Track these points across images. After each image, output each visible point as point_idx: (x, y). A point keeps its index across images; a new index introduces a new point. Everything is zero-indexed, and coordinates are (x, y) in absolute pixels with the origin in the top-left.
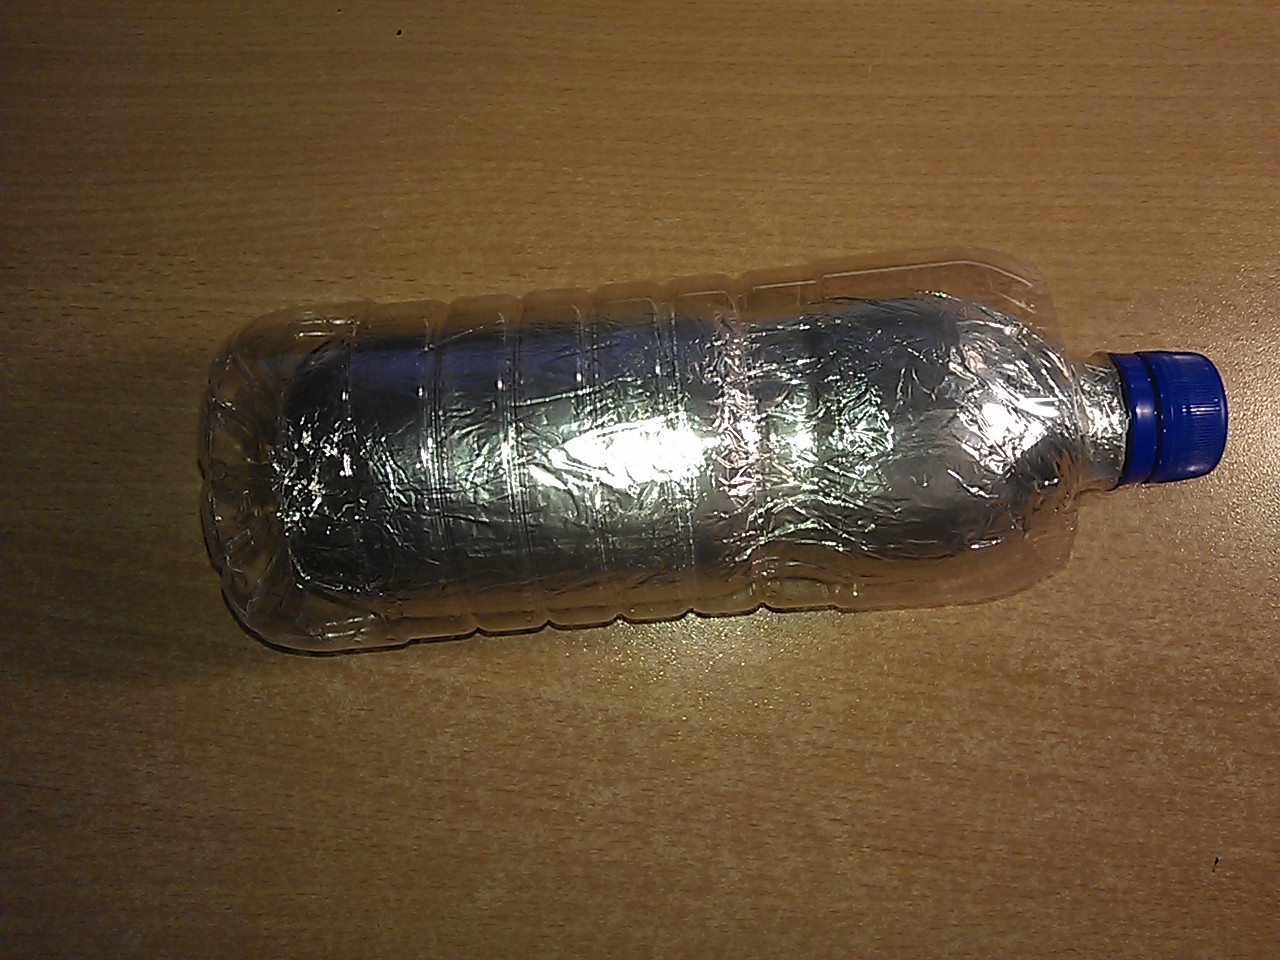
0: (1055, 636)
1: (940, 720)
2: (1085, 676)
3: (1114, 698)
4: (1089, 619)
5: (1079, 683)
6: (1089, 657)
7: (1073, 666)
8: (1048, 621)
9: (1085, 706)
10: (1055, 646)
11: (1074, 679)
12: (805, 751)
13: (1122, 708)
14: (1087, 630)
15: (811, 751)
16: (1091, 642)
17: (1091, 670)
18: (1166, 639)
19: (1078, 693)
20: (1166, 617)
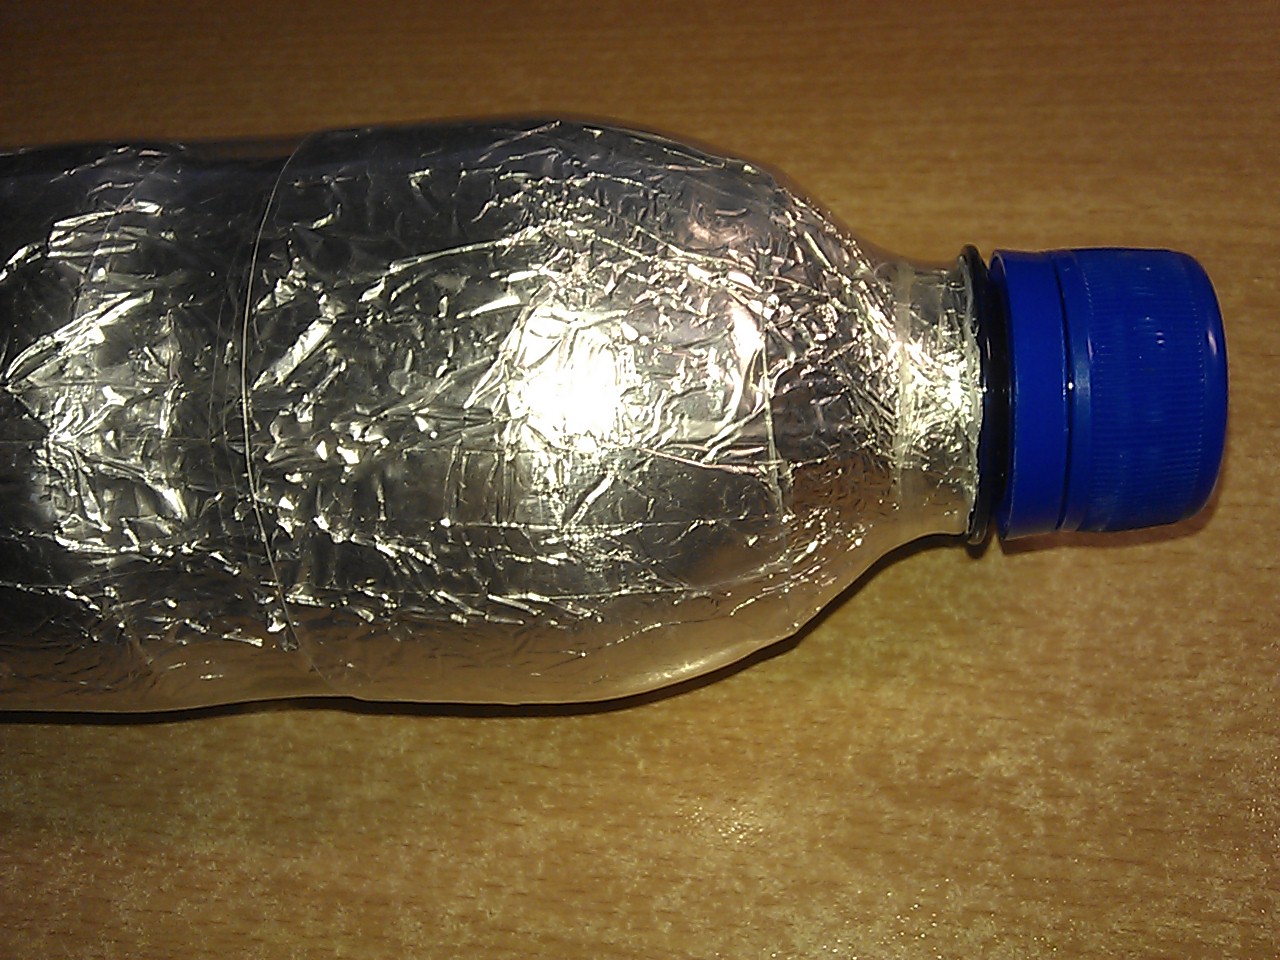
0: (987, 709)
1: (745, 878)
2: (1053, 793)
3: (1121, 842)
4: (1057, 677)
5: (1042, 806)
6: (1063, 754)
7: (1028, 771)
8: (972, 680)
9: (1055, 856)
10: (987, 730)
11: (1031, 799)
12: (458, 934)
13: (1140, 863)
14: (1055, 699)
15: (468, 934)
16: (1063, 723)
17: (1068, 780)
18: (1224, 718)
19: (1040, 829)
20: (1220, 674)
